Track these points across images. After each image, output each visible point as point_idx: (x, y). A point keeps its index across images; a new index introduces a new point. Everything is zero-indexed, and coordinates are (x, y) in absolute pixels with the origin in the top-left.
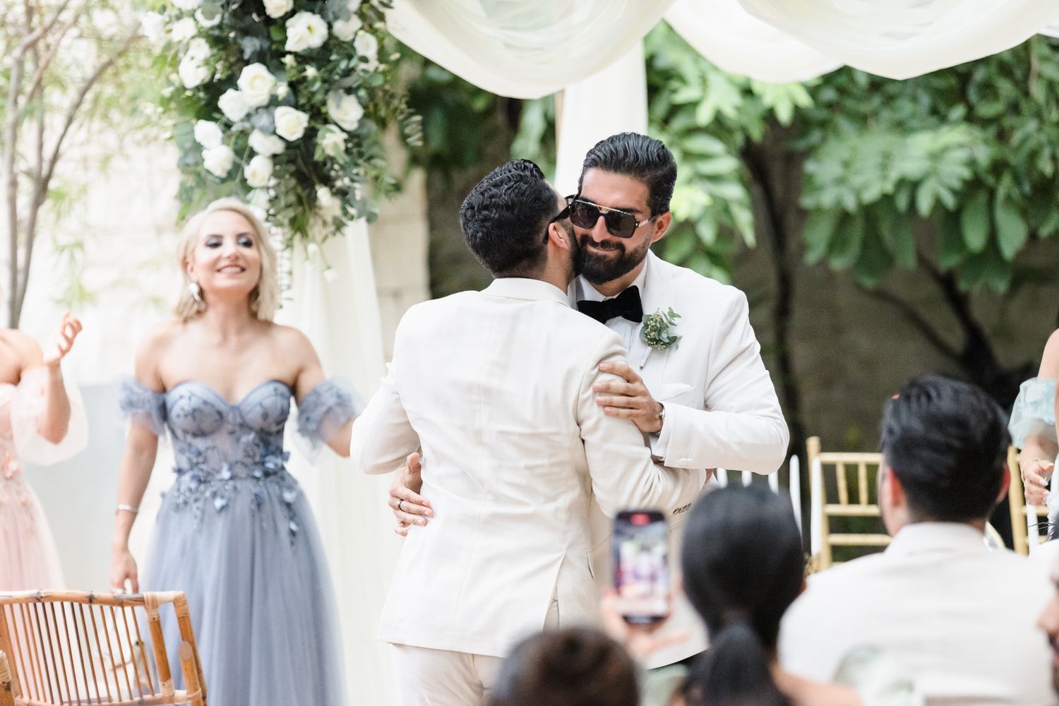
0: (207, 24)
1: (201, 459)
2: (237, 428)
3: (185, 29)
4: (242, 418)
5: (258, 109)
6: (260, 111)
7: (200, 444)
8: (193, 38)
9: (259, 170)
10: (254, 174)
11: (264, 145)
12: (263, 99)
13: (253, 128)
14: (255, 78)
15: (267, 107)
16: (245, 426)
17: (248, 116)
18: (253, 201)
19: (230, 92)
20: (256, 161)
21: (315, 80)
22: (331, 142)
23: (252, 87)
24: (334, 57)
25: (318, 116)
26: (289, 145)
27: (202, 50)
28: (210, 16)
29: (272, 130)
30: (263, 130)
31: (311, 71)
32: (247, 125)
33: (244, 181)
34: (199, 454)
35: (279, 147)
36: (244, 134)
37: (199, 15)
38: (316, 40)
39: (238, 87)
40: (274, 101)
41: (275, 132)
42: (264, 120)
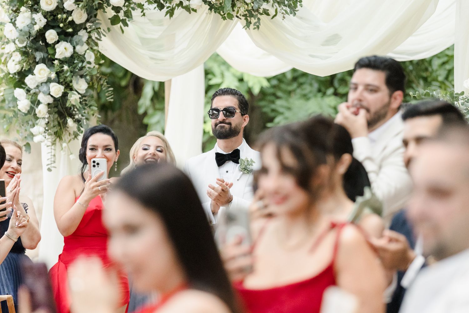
0: (20, 46)
3: (11, 47)
5: (42, 83)
6: (43, 84)
8: (14, 52)
9: (42, 110)
10: (40, 112)
11: (44, 99)
12: (45, 79)
13: (40, 92)
14: (41, 70)
15: (46, 83)
17: (38, 86)
18: (39, 124)
19: (30, 76)
20: (40, 106)
21: (67, 71)
22: (74, 99)
23: (40, 74)
24: (76, 61)
25: (68, 87)
26: (55, 99)
27: (18, 57)
28: (21, 42)
29: (48, 93)
30: (44, 93)
31: (66, 67)
32: (37, 90)
33: (35, 115)
35: (51, 100)
36: (36, 94)
37: (17, 42)
38: (68, 54)
39: (33, 74)
40: (49, 81)
41: (49, 94)
42: (44, 88)
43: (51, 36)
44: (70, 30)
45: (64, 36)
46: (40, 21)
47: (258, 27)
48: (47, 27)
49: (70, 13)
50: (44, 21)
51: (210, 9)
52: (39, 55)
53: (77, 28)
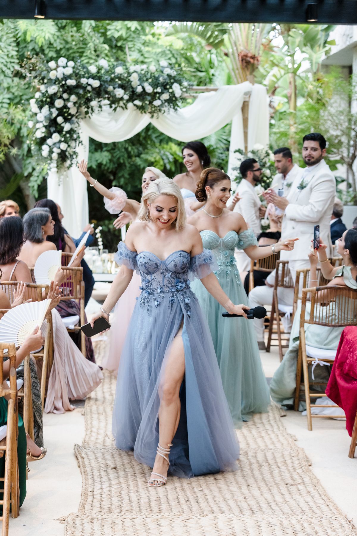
0: (46, 124)
1: (150, 284)
2: (165, 271)
4: (166, 267)
5: (56, 143)
7: (149, 277)
8: (42, 127)
9: (55, 156)
10: (53, 157)
11: (56, 151)
12: (58, 141)
14: (56, 136)
16: (167, 270)
17: (54, 144)
19: (49, 139)
20: (54, 154)
21: (68, 137)
23: (55, 138)
26: (62, 150)
27: (44, 130)
28: (46, 122)
30: (56, 147)
31: (68, 135)
32: (54, 146)
33: (51, 158)
34: (149, 282)
35: (59, 151)
36: (53, 148)
37: (44, 122)
38: (69, 129)
39: (51, 138)
40: (60, 142)
41: (59, 148)
42: (57, 145)
43: (60, 120)
44: (70, 117)
45: (66, 120)
46: (55, 112)
47: (158, 118)
48: (58, 115)
49: (69, 109)
50: (57, 112)
51: (137, 108)
52: (52, 129)
53: (72, 116)
